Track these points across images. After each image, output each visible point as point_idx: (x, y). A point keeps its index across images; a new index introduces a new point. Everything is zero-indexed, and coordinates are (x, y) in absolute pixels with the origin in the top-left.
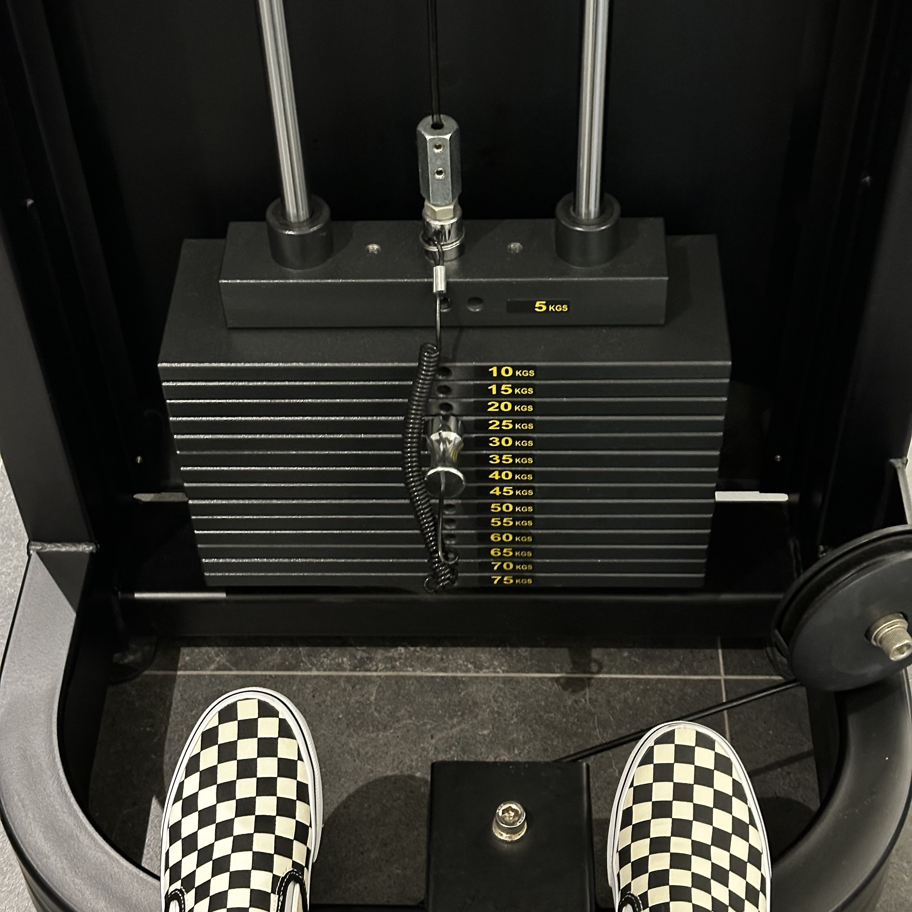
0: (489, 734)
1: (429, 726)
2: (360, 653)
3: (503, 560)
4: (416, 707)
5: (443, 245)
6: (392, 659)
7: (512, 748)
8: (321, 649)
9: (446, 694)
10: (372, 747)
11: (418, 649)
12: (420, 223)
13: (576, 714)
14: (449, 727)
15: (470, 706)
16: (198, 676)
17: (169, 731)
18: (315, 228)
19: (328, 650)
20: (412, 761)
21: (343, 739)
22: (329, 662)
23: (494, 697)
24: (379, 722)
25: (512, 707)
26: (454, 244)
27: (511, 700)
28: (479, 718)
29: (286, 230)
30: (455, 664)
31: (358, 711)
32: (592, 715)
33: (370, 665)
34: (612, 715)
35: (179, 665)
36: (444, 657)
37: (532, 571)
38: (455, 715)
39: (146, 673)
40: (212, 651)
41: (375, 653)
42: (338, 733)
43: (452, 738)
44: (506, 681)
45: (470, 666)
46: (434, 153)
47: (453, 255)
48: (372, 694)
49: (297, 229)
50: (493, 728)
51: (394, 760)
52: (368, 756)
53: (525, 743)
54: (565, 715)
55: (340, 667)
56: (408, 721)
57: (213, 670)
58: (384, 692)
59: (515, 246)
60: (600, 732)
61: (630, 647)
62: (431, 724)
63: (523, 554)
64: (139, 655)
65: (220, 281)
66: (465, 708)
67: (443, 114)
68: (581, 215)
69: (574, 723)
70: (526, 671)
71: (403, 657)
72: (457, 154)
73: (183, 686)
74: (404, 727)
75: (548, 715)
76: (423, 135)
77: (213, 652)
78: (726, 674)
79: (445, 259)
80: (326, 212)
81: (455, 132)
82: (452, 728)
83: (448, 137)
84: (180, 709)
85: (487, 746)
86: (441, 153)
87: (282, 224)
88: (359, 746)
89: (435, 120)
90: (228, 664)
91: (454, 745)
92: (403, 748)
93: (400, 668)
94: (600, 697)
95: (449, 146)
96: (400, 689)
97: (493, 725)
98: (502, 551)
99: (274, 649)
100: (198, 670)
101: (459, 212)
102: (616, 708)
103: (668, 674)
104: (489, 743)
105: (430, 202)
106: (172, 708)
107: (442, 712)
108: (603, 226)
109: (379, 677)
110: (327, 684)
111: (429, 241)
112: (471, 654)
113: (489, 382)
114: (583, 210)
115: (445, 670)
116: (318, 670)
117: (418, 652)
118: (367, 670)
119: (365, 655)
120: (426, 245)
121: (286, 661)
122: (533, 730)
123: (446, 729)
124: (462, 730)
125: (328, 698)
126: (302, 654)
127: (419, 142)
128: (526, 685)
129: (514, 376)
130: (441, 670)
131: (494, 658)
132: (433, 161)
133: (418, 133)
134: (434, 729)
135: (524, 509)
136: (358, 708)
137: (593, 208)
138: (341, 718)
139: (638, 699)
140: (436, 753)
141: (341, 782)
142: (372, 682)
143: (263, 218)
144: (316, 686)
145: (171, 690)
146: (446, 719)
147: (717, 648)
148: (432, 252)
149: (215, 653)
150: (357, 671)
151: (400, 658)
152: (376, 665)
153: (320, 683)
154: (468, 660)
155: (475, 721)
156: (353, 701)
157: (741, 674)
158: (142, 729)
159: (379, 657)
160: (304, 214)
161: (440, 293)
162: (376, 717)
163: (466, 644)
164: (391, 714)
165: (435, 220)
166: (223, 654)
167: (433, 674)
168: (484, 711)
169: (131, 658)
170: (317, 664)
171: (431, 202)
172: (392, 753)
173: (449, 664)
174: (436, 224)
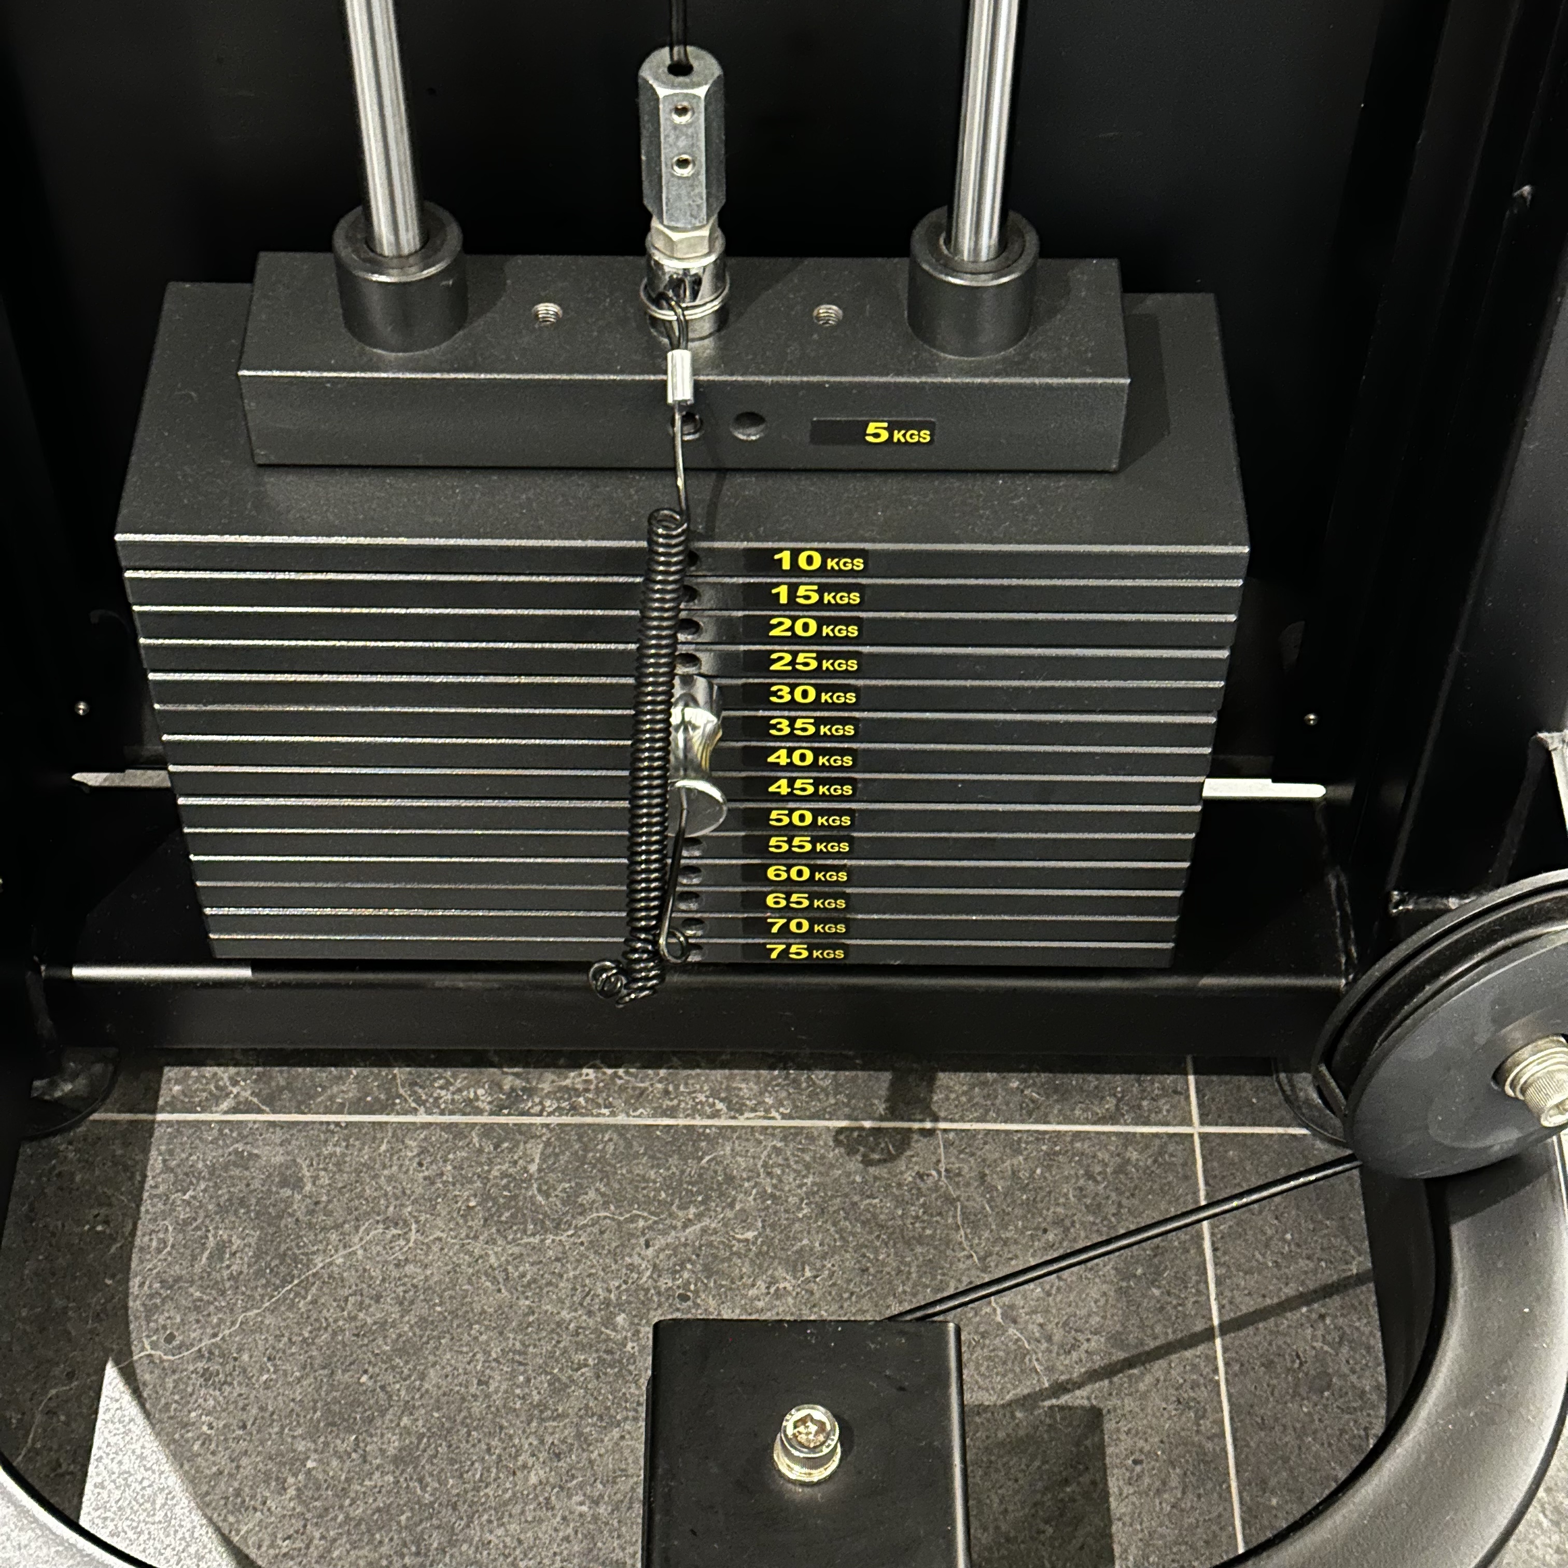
0: (756, 1238)
1: (641, 1223)
2: (510, 1079)
3: (790, 915)
4: (617, 1186)
5: (687, 308)
6: (572, 1091)
7: (799, 1268)
8: (436, 1072)
9: (674, 1160)
10: (532, 1264)
11: (621, 1071)
12: (642, 261)
13: (922, 1200)
14: (679, 1224)
15: (720, 1184)
16: (196, 1124)
17: (139, 1233)
18: (432, 271)
19: (449, 1073)
20: (610, 1291)
21: (477, 1248)
22: (449, 1097)
23: (765, 1165)
24: (545, 1215)
25: (800, 1186)
26: (709, 306)
27: (798, 1172)
28: (738, 1207)
29: (373, 273)
30: (691, 1102)
31: (505, 1193)
32: (951, 1201)
33: (530, 1104)
34: (988, 1203)
35: (161, 1102)
36: (671, 1088)
37: (845, 935)
38: (691, 1202)
39: (96, 1116)
40: (225, 1073)
41: (539, 1080)
42: (467, 1236)
43: (685, 1245)
44: (789, 1135)
45: (720, 1105)
46: (672, 121)
47: (707, 327)
48: (533, 1160)
49: (395, 271)
50: (763, 1227)
51: (574, 1289)
52: (525, 1280)
53: (824, 1257)
54: (900, 1202)
55: (471, 1107)
56: (603, 1214)
57: (226, 1113)
58: (557, 1155)
59: (829, 312)
60: (966, 1235)
61: (1022, 1071)
62: (645, 1218)
63: (830, 904)
64: (82, 1081)
65: (241, 373)
66: (712, 1189)
67: (692, 44)
68: (962, 253)
69: (917, 1217)
70: (827, 1116)
71: (592, 1087)
72: (718, 124)
73: (168, 1144)
74: (593, 1225)
75: (868, 1201)
76: (651, 86)
77: (226, 1076)
78: (1202, 1123)
79: (691, 335)
80: (453, 235)
81: (715, 83)
82: (685, 1227)
83: (701, 92)
84: (161, 1189)
85: (752, 1261)
86: (688, 125)
87: (365, 260)
88: (508, 1262)
89: (676, 58)
90: (255, 1100)
91: (689, 1260)
92: (592, 1267)
93: (585, 1108)
94: (966, 1170)
95: (703, 110)
96: (586, 1149)
97: (763, 1221)
98: (788, 898)
99: (343, 1071)
100: (197, 1112)
101: (719, 244)
102: (997, 1190)
103: (1094, 1123)
104: (757, 1256)
105: (662, 222)
106: (147, 1187)
107: (667, 1195)
108: (1005, 275)
109: (547, 1126)
110: (447, 1141)
111: (659, 300)
112: (721, 1083)
113: (775, 580)
114: (966, 244)
115: (672, 1112)
116: (429, 1112)
117: (620, 1078)
118: (522, 1114)
119: (519, 1083)
120: (654, 308)
121: (367, 1095)
122: (840, 1231)
123: (675, 1228)
124: (704, 1231)
125: (449, 1168)
126: (399, 1081)
127: (643, 99)
128: (826, 1144)
129: (822, 570)
130: (664, 1114)
131: (766, 1090)
132: (671, 140)
133: (640, 81)
134: (650, 1228)
135: (834, 821)
136: (506, 1187)
137: (988, 240)
138: (473, 1207)
139: (1039, 1171)
140: (655, 1276)
141: (473, 1332)
142: (532, 1137)
143: (327, 247)
144: (425, 1145)
145: (146, 1151)
146: (674, 1208)
147: (1186, 1074)
148: (664, 321)
149: (231, 1078)
150: (505, 1115)
151: (587, 1090)
152: (541, 1103)
153: (433, 1139)
154: (714, 1094)
155: (729, 1214)
156: (495, 1173)
157: (1232, 1124)
158: (87, 1227)
159: (546, 1087)
160: (410, 239)
161: (681, 405)
162: (541, 1206)
163: (714, 1063)
164: (570, 1199)
165: (672, 257)
166: (245, 1080)
167: (650, 1122)
168: (747, 1193)
169: (68, 1087)
170: (427, 1101)
171: (666, 222)
172: (571, 1274)
173: (680, 1101)
174: (671, 266)
